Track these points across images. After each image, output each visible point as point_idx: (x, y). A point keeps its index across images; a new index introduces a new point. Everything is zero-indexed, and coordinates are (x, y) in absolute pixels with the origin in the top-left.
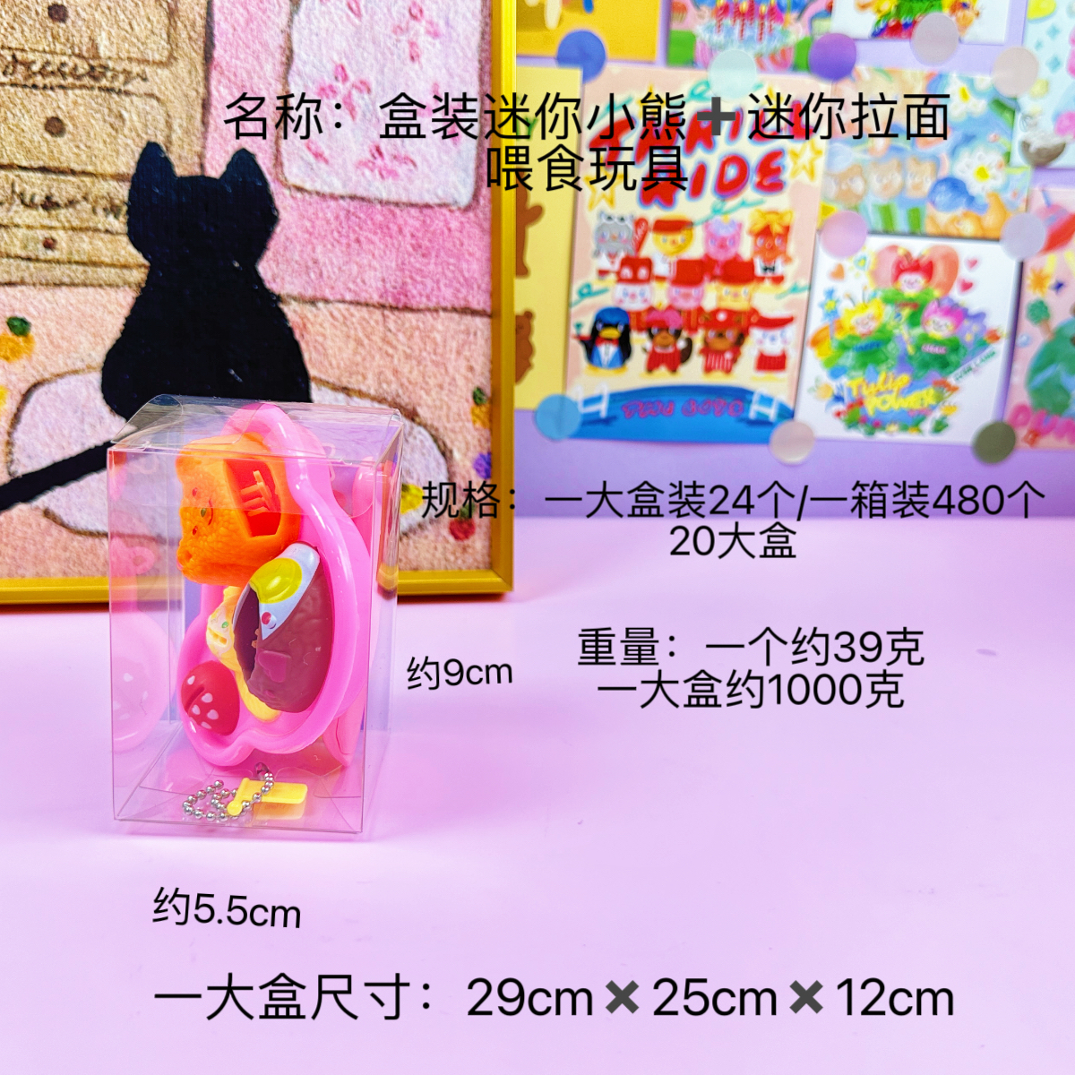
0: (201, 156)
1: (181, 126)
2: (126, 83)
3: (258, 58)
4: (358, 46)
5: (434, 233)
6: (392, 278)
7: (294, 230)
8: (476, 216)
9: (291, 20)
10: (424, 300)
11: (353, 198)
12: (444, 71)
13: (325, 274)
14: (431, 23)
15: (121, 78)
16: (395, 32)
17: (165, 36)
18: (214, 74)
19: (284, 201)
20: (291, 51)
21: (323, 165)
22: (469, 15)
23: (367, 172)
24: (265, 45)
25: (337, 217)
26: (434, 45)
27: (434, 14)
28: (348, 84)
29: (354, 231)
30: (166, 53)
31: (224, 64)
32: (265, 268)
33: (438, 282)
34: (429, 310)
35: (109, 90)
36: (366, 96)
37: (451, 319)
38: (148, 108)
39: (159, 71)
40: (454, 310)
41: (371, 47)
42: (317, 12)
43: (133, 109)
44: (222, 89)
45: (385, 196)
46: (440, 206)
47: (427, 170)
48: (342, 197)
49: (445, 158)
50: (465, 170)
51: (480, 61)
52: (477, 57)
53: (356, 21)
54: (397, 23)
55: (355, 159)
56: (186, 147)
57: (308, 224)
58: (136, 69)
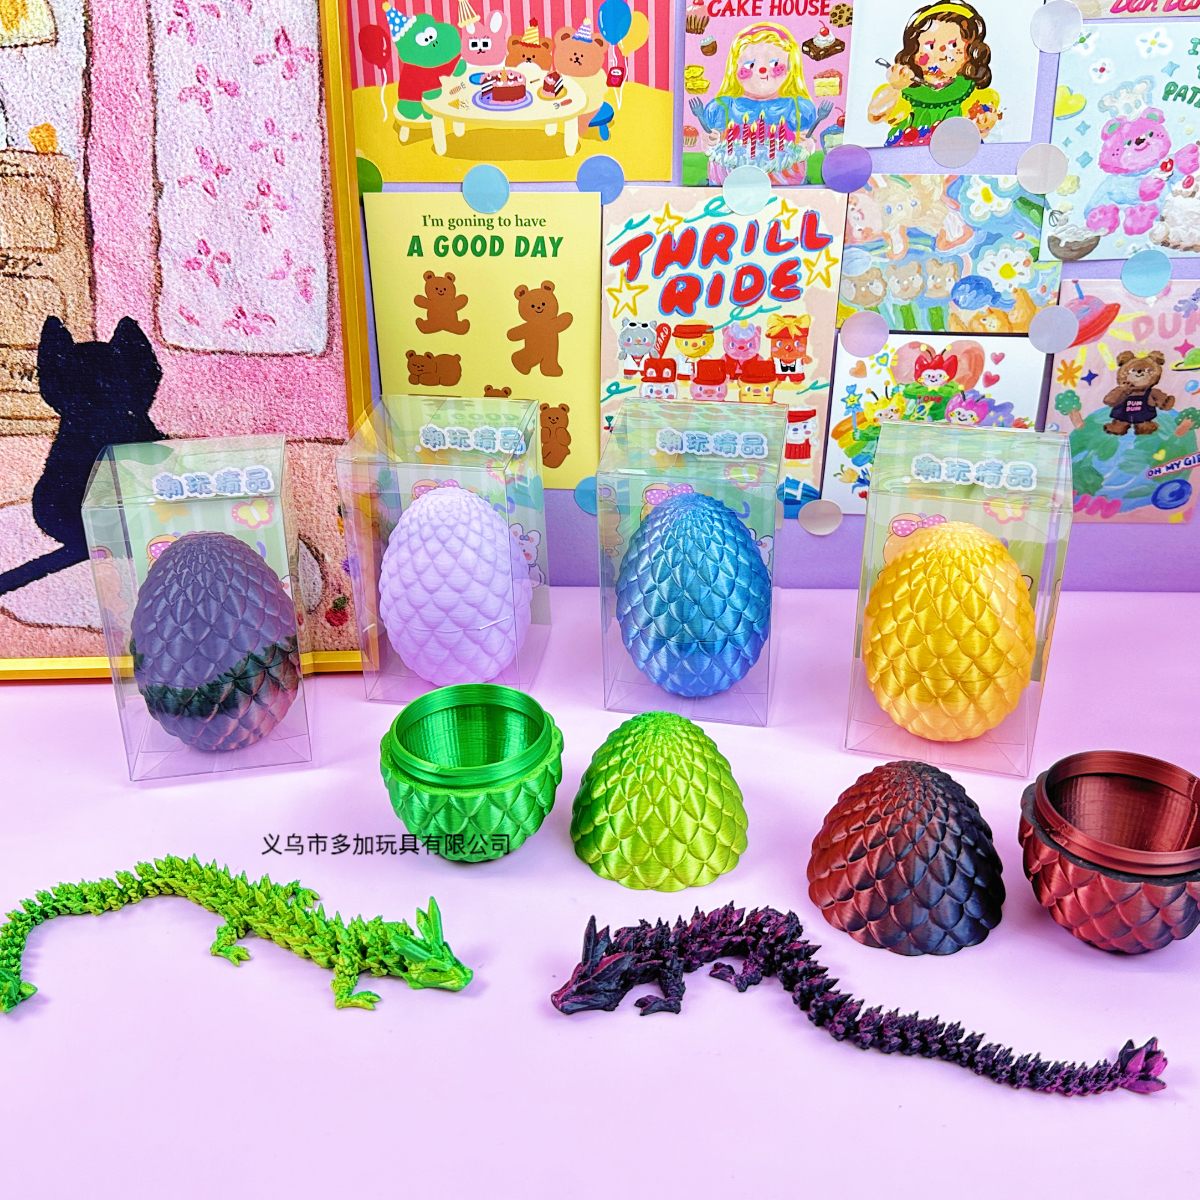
0: (93, 326)
1: (73, 301)
2: (24, 269)
3: (131, 239)
4: (216, 222)
5: (295, 378)
6: (262, 417)
7: (175, 382)
8: (331, 361)
9: (156, 204)
10: (291, 433)
11: (222, 352)
12: (293, 238)
13: (204, 417)
14: (279, 197)
15: (21, 264)
16: (247, 208)
17: (52, 226)
18: (96, 255)
19: (163, 358)
20: (159, 231)
21: (194, 326)
22: (312, 187)
23: (233, 330)
24: (136, 227)
25: (210, 370)
26: (282, 216)
27: (280, 188)
28: (210, 256)
29: (226, 380)
30: (55, 241)
31: (103, 247)
32: (152, 414)
33: (301, 418)
34: (295, 441)
35: (13, 275)
36: (226, 265)
37: (315, 448)
38: (45, 289)
39: (51, 256)
40: (317, 440)
41: (227, 223)
42: (177, 195)
43: (34, 289)
44: (103, 267)
45: (250, 350)
46: (298, 354)
47: (284, 325)
48: (213, 352)
49: (300, 313)
50: (318, 323)
51: (324, 228)
52: (322, 224)
53: (213, 201)
54: (248, 199)
55: (222, 320)
56: (80, 319)
57: (187, 376)
58: (32, 257)
